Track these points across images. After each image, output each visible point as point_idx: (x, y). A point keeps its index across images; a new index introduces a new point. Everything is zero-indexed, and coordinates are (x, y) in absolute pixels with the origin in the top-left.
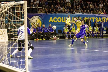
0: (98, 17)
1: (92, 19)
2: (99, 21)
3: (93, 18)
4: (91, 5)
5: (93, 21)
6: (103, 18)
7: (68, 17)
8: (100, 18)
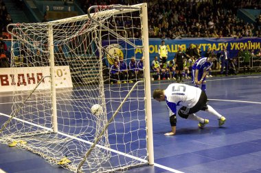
0: (212, 43)
1: (202, 47)
2: (213, 48)
3: (204, 45)
4: (198, 25)
5: (205, 50)
6: (219, 44)
7: (163, 45)
8: (214, 45)
